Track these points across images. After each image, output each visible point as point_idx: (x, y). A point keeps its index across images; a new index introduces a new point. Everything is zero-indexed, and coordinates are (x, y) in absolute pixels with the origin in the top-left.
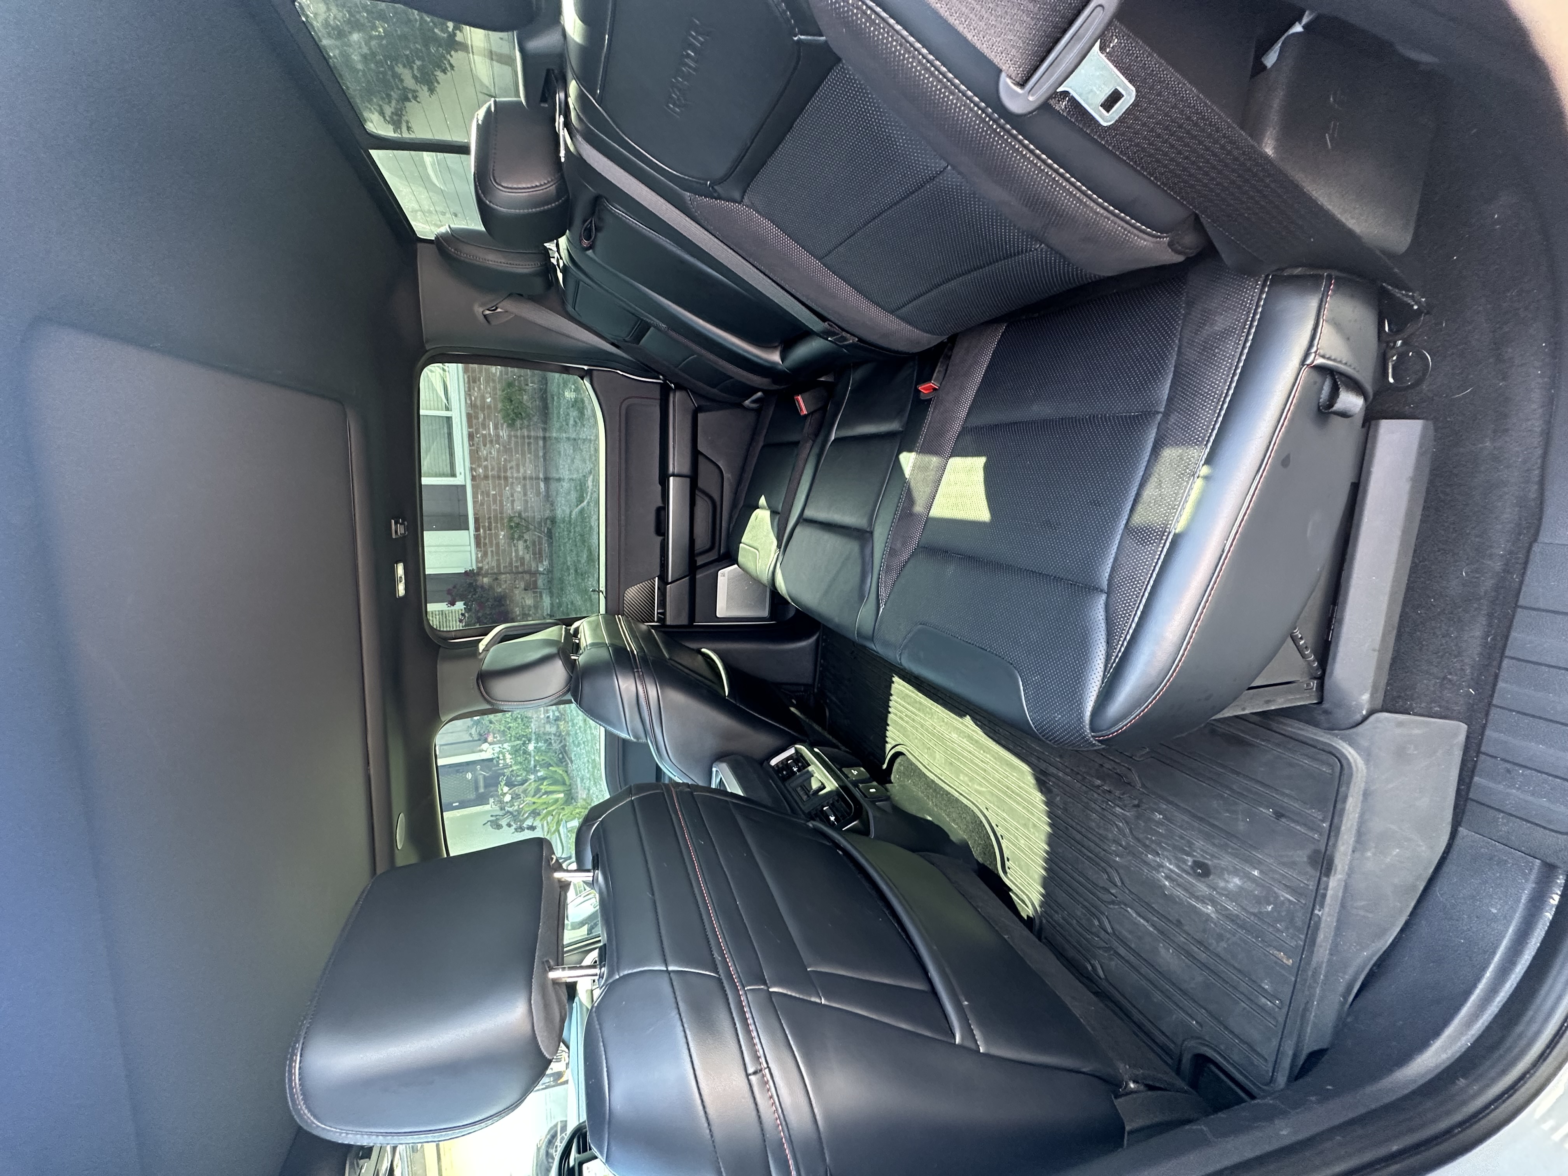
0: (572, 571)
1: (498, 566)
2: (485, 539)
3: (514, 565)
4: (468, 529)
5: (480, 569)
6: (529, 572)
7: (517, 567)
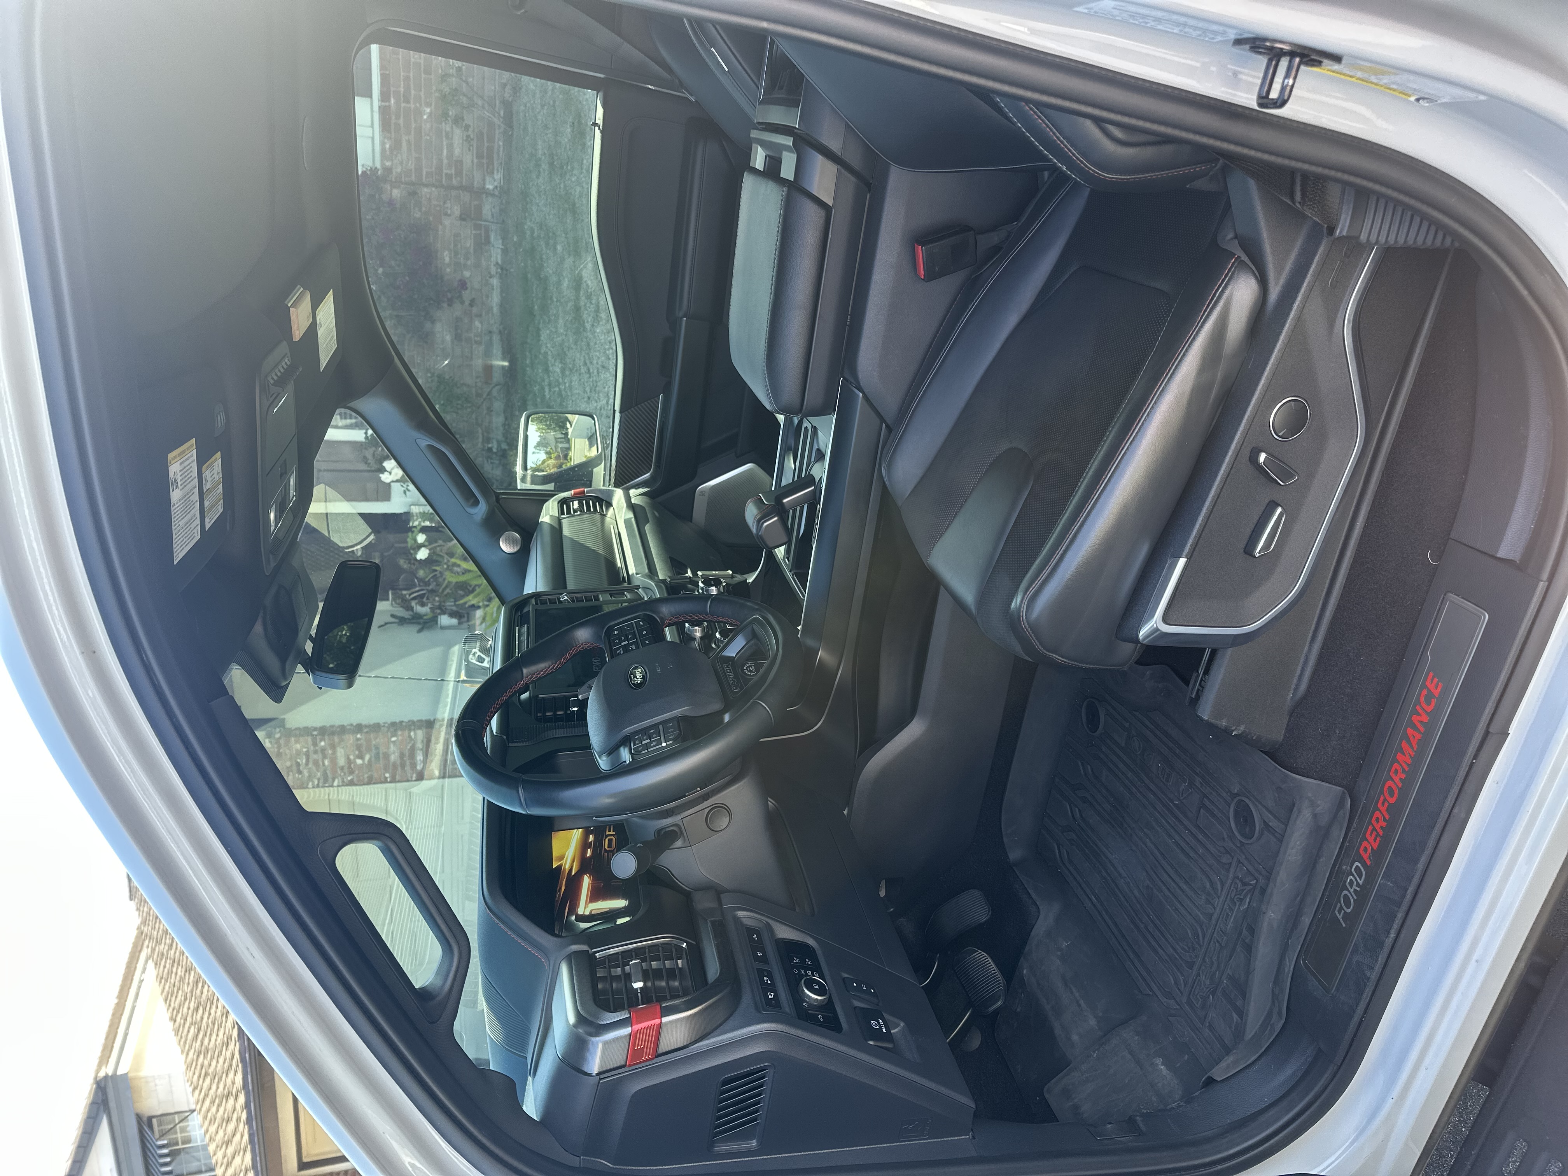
0: (545, 166)
1: (419, 169)
2: (398, 118)
3: (445, 171)
4: (371, 96)
5: (388, 170)
6: (469, 189)
7: (449, 176)
